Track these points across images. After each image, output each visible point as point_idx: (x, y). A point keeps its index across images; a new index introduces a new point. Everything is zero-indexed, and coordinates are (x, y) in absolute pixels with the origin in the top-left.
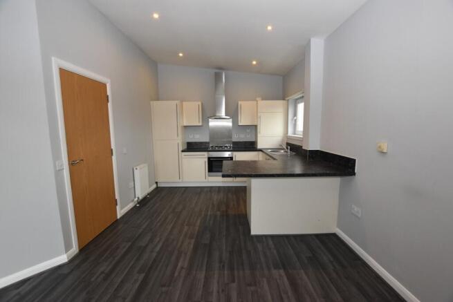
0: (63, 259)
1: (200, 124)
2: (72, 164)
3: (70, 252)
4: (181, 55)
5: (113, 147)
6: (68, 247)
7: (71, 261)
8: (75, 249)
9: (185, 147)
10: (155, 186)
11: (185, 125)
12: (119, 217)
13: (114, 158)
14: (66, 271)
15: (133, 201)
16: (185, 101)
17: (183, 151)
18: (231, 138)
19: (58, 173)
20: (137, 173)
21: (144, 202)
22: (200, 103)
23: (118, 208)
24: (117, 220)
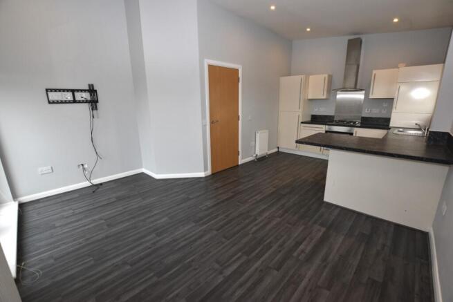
0: (202, 174)
1: (325, 97)
2: (212, 123)
3: (206, 172)
4: (308, 30)
5: (240, 114)
6: (206, 169)
7: (206, 177)
8: (209, 172)
9: (309, 119)
10: (276, 150)
11: (310, 97)
12: (240, 163)
13: (240, 122)
14: (202, 180)
15: (252, 156)
16: (312, 74)
17: (302, 123)
18: (361, 113)
19: (204, 126)
20: (258, 135)
21: (262, 159)
22: (326, 76)
23: (240, 157)
24: (238, 165)
